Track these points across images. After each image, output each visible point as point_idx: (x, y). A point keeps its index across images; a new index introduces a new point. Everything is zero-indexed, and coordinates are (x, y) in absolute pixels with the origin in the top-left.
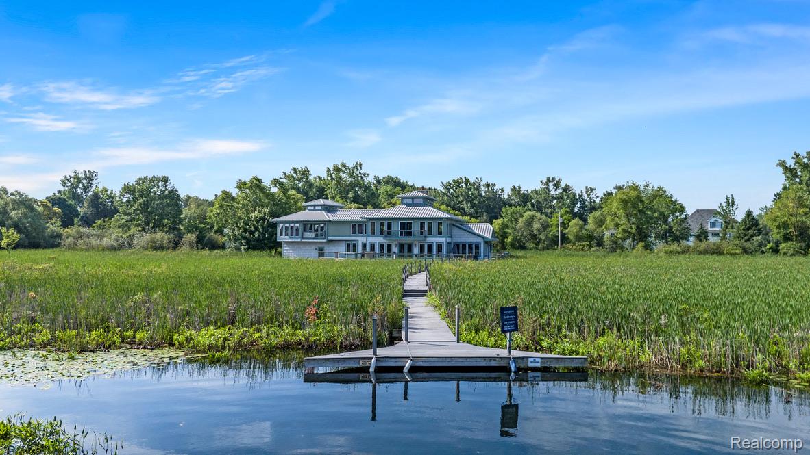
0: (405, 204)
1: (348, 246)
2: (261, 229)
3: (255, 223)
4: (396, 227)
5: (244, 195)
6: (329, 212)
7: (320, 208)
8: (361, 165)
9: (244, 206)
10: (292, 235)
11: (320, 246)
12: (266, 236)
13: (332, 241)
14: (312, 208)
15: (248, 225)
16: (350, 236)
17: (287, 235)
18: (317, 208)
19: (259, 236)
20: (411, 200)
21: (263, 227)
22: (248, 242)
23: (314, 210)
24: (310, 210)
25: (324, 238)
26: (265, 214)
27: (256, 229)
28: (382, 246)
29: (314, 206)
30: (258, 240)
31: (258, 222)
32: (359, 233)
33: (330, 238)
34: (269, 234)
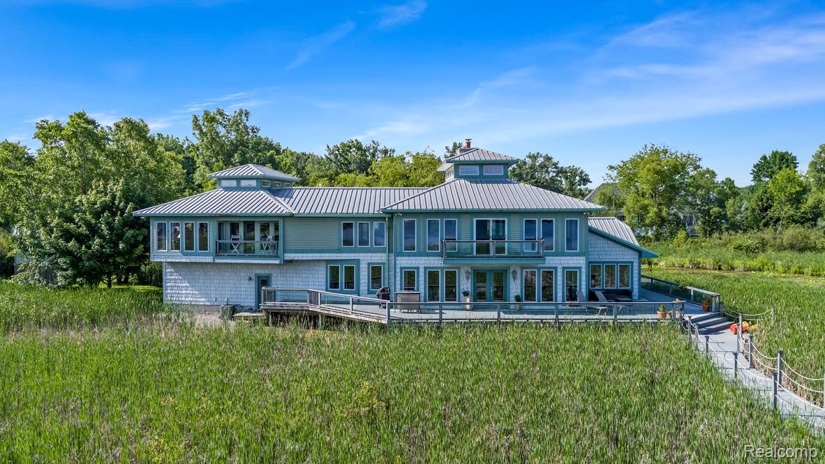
0: (465, 178)
1: (334, 272)
2: (106, 232)
3: (89, 217)
4: (467, 233)
5: (58, 154)
6: (275, 192)
7: (253, 183)
8: (247, 114)
9: (58, 176)
10: (189, 246)
11: (261, 272)
12: (121, 246)
13: (291, 261)
14: (234, 183)
15: (71, 220)
16: (339, 251)
17: (176, 246)
18: (244, 183)
19: (102, 247)
20: (477, 168)
21: (111, 228)
22: (75, 261)
23: (239, 188)
24: (226, 189)
25: (276, 257)
26: (114, 197)
27: (94, 230)
28: (433, 276)
29: (238, 179)
30: (100, 257)
31: (97, 215)
32: (361, 244)
33: (289, 256)
34: (126, 243)
